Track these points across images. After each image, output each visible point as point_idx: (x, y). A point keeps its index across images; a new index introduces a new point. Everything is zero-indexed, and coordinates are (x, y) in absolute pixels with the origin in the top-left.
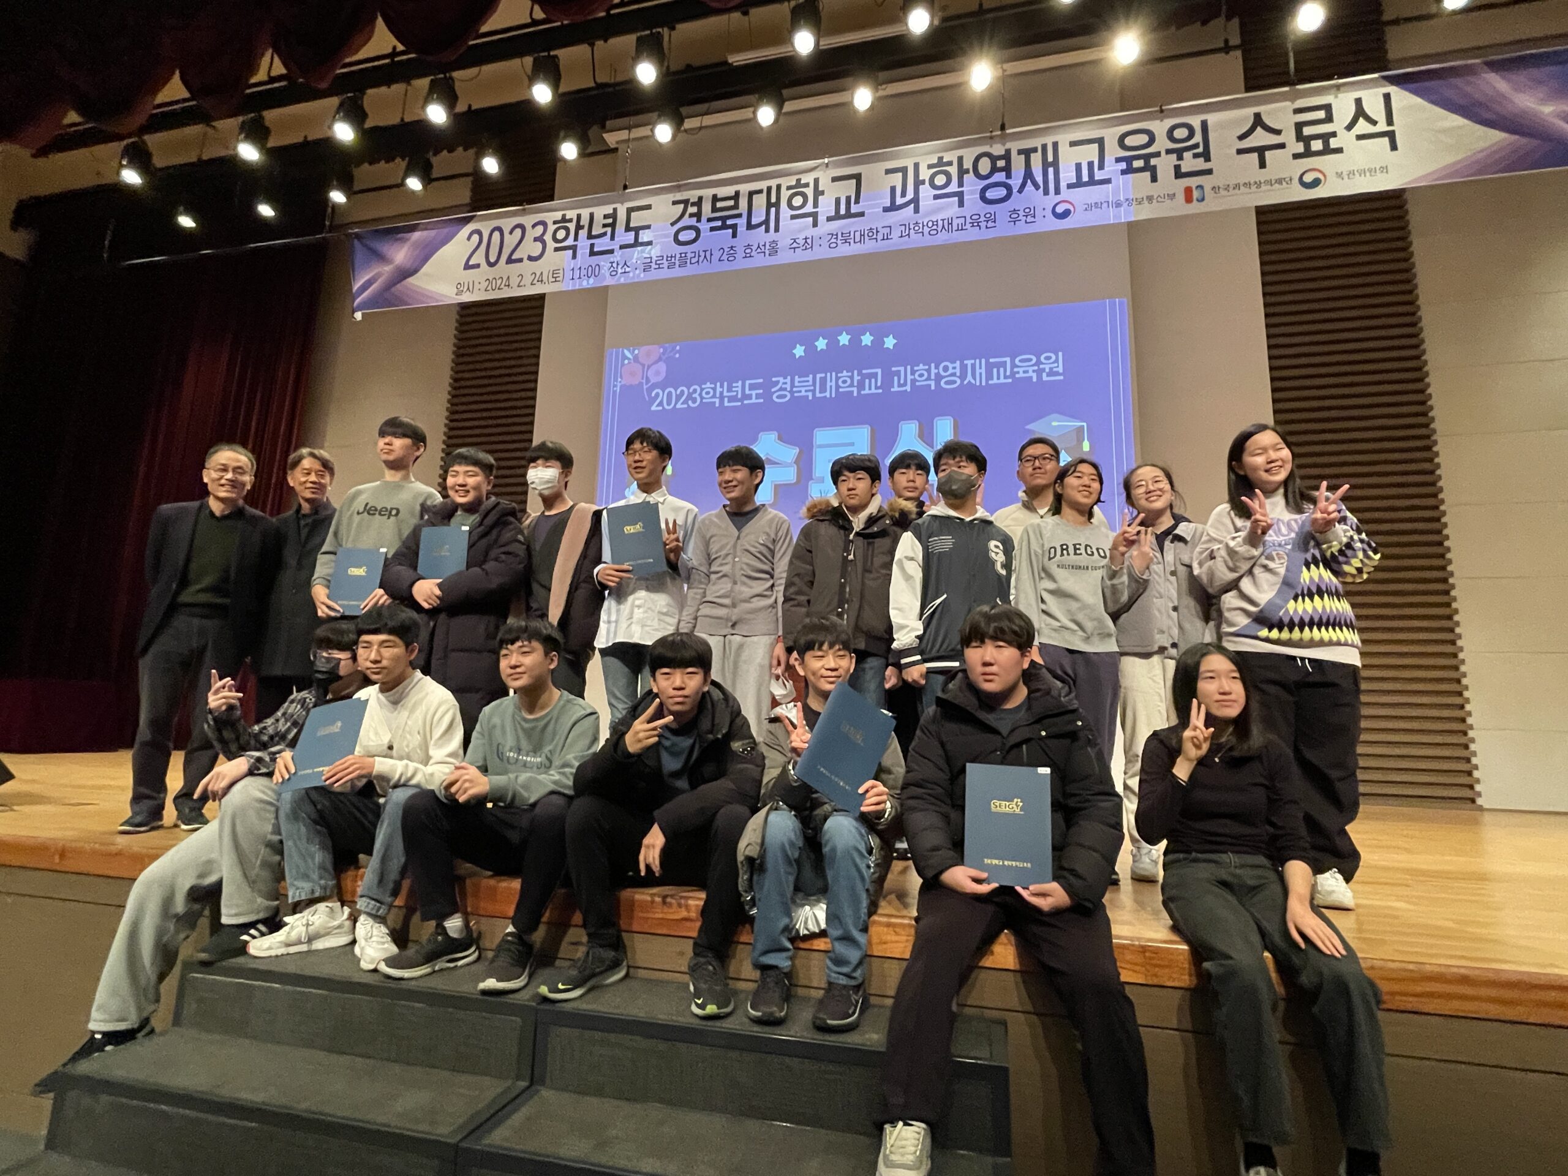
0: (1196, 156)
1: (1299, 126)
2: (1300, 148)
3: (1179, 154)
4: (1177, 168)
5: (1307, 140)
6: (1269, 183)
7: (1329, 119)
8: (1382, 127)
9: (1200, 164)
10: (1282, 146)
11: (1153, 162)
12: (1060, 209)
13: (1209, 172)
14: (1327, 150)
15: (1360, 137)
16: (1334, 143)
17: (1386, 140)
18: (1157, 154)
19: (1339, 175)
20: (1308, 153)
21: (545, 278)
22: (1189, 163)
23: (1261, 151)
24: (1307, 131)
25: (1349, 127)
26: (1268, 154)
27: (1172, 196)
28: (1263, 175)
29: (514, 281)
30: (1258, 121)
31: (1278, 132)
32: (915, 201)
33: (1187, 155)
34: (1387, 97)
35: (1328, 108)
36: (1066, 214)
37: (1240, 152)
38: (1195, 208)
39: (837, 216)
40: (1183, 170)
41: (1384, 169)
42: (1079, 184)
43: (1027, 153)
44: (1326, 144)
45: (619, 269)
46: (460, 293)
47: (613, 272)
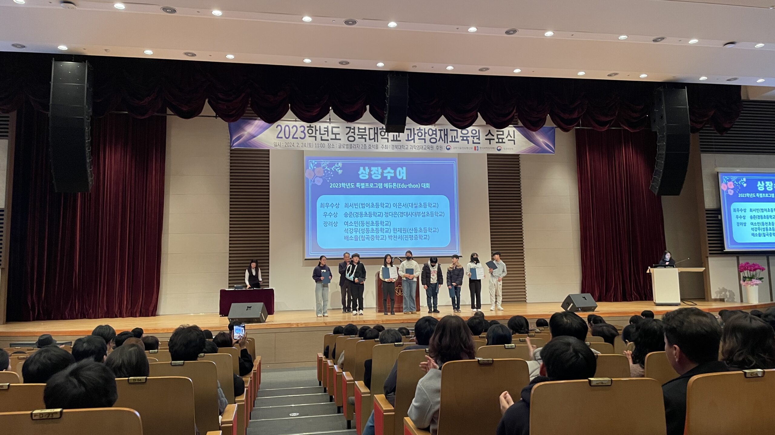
0: (477, 139)
1: (498, 135)
3: (474, 137)
4: (473, 141)
5: (499, 139)
6: (491, 148)
7: (503, 135)
8: (513, 139)
9: (477, 141)
10: (494, 139)
11: (468, 138)
12: (448, 148)
13: (479, 143)
14: (502, 142)
15: (509, 140)
16: (504, 141)
17: (513, 142)
18: (469, 137)
19: (505, 149)
20: (499, 142)
21: (306, 146)
22: (476, 140)
23: (490, 140)
24: (499, 137)
25: (507, 137)
27: (472, 148)
28: (490, 146)
29: (296, 145)
30: (490, 132)
31: (493, 136)
32: (414, 139)
33: (475, 138)
34: (514, 131)
36: (449, 149)
37: (486, 139)
38: (476, 152)
39: (393, 140)
40: (474, 142)
41: (512, 149)
42: (452, 141)
43: (440, 130)
44: (502, 141)
45: (331, 147)
46: (276, 146)
47: (329, 147)
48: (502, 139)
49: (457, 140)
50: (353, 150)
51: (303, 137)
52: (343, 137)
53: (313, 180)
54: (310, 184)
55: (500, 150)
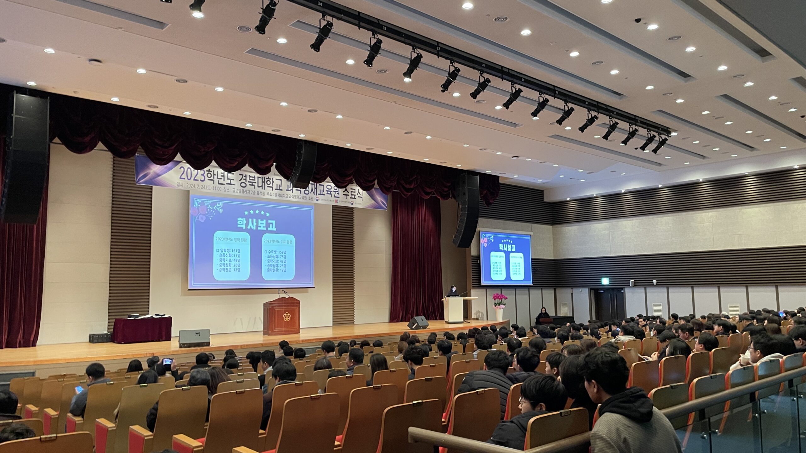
3: (335, 192)
4: (335, 195)
5: (352, 195)
6: (347, 202)
7: (355, 192)
9: (338, 195)
10: (349, 195)
11: (331, 193)
12: (317, 199)
13: (339, 197)
15: (359, 197)
16: (355, 197)
17: (361, 199)
18: (332, 191)
19: (355, 203)
20: (352, 198)
21: (205, 188)
25: (357, 194)
26: (347, 196)
27: (334, 201)
28: (346, 200)
29: (196, 186)
31: (348, 192)
34: (362, 191)
35: (355, 189)
36: (317, 200)
37: (344, 195)
38: (336, 204)
39: (277, 189)
41: (361, 204)
45: (227, 190)
46: (179, 186)
47: (225, 191)
48: (355, 195)
49: (323, 193)
50: (244, 195)
51: (203, 179)
52: (236, 183)
53: (197, 217)
54: (195, 220)
55: (352, 204)
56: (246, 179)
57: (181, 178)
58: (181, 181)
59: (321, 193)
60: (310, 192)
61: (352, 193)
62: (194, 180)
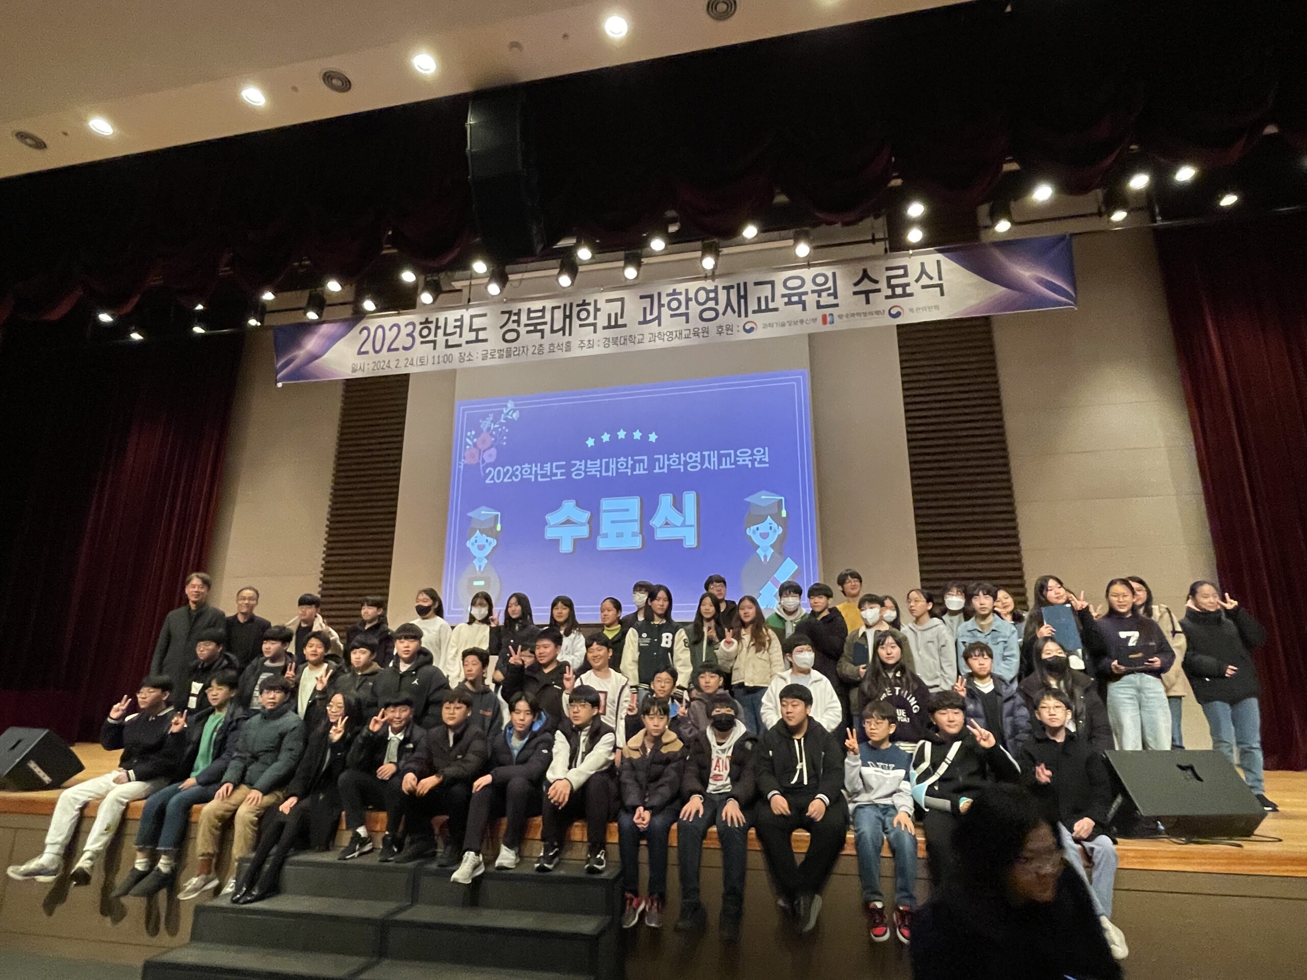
0: (829, 295)
1: (889, 278)
2: (889, 292)
3: (819, 293)
4: (818, 302)
5: (892, 287)
6: (871, 313)
7: (906, 275)
8: (936, 281)
9: (831, 300)
10: (879, 291)
11: (804, 298)
12: (749, 327)
13: (836, 305)
14: (905, 295)
15: (924, 287)
16: (908, 290)
17: (938, 289)
18: (806, 293)
19: (911, 310)
21: (415, 363)
22: (825, 300)
23: (867, 293)
25: (917, 281)
26: (871, 295)
27: (815, 320)
28: (868, 308)
29: (393, 365)
30: (865, 275)
31: (876, 282)
32: (659, 318)
33: (824, 294)
34: (938, 262)
35: (905, 268)
36: (752, 330)
37: (855, 293)
38: (828, 328)
39: (609, 327)
40: (822, 304)
41: (937, 307)
42: (759, 311)
43: (728, 288)
44: (904, 290)
45: (466, 359)
46: (354, 371)
47: (462, 360)
48: (904, 286)
49: (771, 306)
50: (513, 359)
51: (408, 345)
52: (493, 335)
55: (898, 315)
56: (518, 322)
57: (360, 353)
58: (360, 360)
59: (763, 307)
60: (721, 311)
61: (893, 282)
62: (389, 350)
